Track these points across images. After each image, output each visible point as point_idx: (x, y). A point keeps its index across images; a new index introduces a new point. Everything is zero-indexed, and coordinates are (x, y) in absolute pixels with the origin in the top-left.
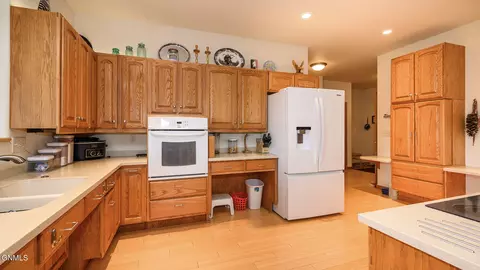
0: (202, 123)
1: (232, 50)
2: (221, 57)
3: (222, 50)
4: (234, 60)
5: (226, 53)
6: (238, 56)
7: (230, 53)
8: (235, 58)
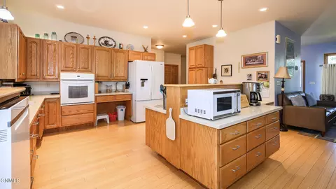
0: (92, 76)
1: (109, 38)
2: (103, 41)
3: (103, 38)
4: (110, 43)
5: (105, 39)
7: (107, 39)
8: (111, 42)
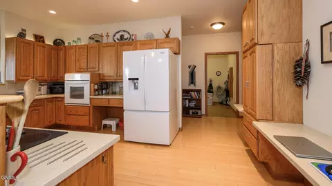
0: (87, 76)
1: (124, 31)
2: (118, 36)
3: (118, 32)
4: (125, 37)
6: (127, 34)
7: (123, 33)
8: (126, 36)
